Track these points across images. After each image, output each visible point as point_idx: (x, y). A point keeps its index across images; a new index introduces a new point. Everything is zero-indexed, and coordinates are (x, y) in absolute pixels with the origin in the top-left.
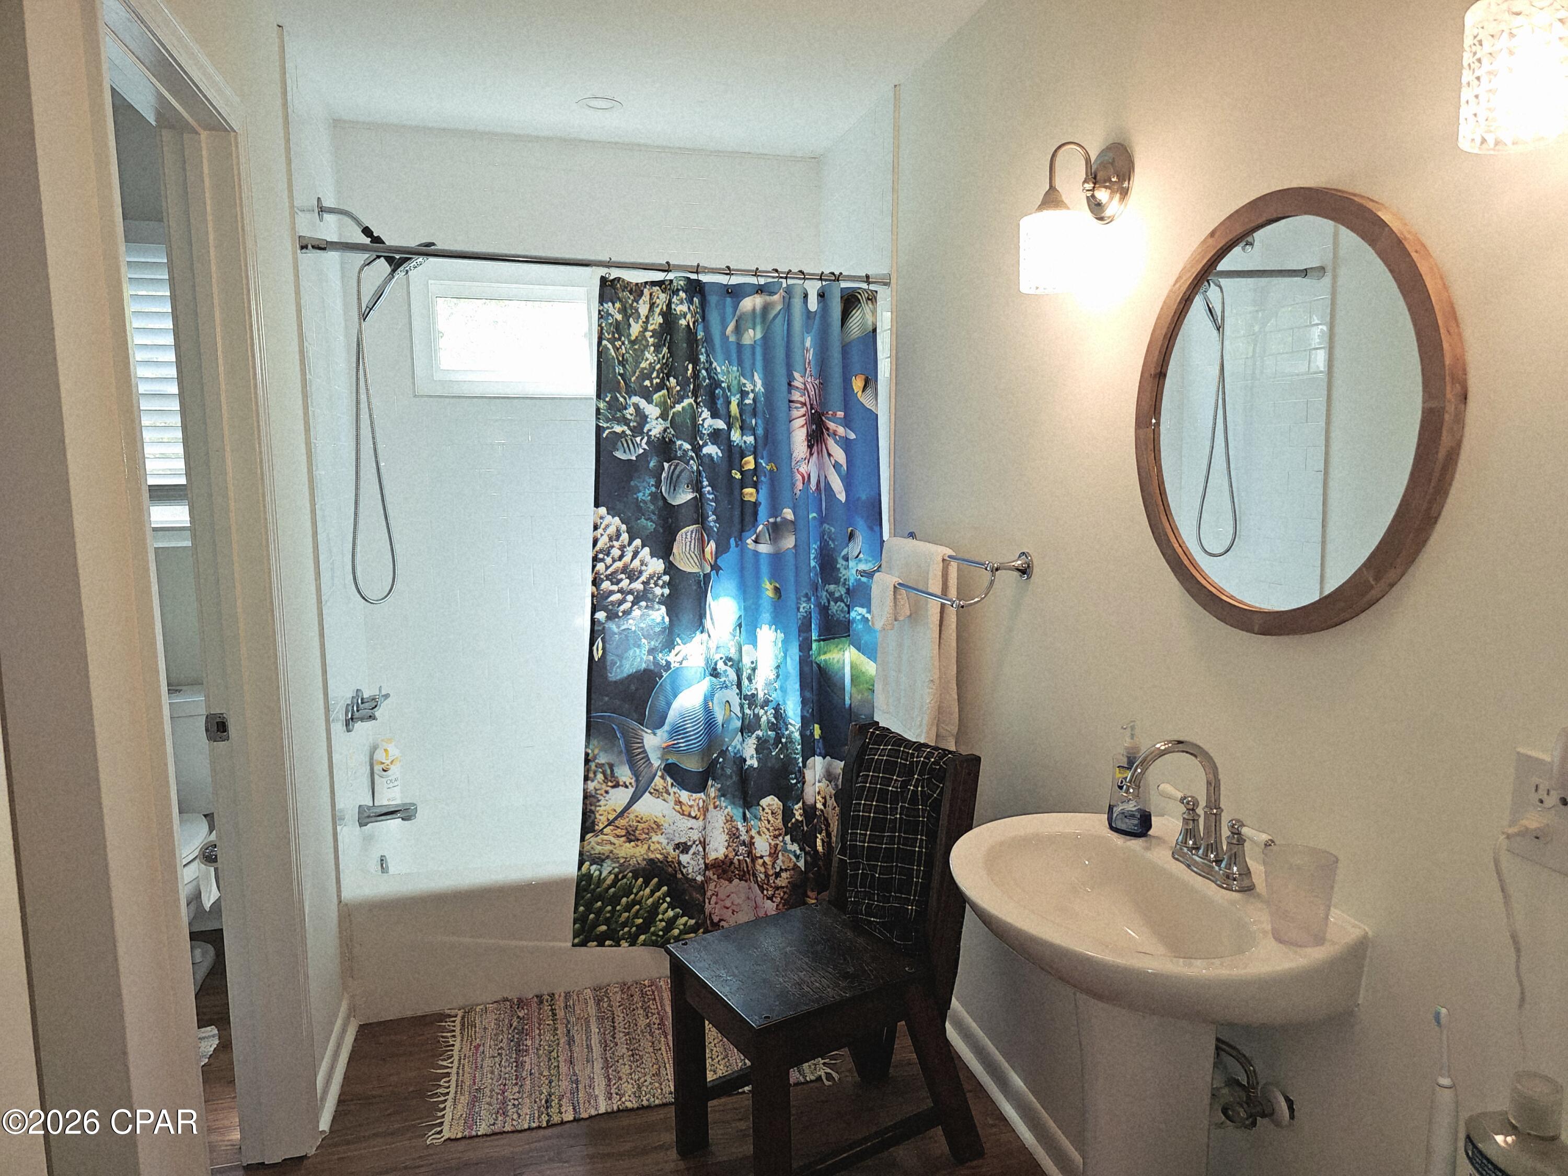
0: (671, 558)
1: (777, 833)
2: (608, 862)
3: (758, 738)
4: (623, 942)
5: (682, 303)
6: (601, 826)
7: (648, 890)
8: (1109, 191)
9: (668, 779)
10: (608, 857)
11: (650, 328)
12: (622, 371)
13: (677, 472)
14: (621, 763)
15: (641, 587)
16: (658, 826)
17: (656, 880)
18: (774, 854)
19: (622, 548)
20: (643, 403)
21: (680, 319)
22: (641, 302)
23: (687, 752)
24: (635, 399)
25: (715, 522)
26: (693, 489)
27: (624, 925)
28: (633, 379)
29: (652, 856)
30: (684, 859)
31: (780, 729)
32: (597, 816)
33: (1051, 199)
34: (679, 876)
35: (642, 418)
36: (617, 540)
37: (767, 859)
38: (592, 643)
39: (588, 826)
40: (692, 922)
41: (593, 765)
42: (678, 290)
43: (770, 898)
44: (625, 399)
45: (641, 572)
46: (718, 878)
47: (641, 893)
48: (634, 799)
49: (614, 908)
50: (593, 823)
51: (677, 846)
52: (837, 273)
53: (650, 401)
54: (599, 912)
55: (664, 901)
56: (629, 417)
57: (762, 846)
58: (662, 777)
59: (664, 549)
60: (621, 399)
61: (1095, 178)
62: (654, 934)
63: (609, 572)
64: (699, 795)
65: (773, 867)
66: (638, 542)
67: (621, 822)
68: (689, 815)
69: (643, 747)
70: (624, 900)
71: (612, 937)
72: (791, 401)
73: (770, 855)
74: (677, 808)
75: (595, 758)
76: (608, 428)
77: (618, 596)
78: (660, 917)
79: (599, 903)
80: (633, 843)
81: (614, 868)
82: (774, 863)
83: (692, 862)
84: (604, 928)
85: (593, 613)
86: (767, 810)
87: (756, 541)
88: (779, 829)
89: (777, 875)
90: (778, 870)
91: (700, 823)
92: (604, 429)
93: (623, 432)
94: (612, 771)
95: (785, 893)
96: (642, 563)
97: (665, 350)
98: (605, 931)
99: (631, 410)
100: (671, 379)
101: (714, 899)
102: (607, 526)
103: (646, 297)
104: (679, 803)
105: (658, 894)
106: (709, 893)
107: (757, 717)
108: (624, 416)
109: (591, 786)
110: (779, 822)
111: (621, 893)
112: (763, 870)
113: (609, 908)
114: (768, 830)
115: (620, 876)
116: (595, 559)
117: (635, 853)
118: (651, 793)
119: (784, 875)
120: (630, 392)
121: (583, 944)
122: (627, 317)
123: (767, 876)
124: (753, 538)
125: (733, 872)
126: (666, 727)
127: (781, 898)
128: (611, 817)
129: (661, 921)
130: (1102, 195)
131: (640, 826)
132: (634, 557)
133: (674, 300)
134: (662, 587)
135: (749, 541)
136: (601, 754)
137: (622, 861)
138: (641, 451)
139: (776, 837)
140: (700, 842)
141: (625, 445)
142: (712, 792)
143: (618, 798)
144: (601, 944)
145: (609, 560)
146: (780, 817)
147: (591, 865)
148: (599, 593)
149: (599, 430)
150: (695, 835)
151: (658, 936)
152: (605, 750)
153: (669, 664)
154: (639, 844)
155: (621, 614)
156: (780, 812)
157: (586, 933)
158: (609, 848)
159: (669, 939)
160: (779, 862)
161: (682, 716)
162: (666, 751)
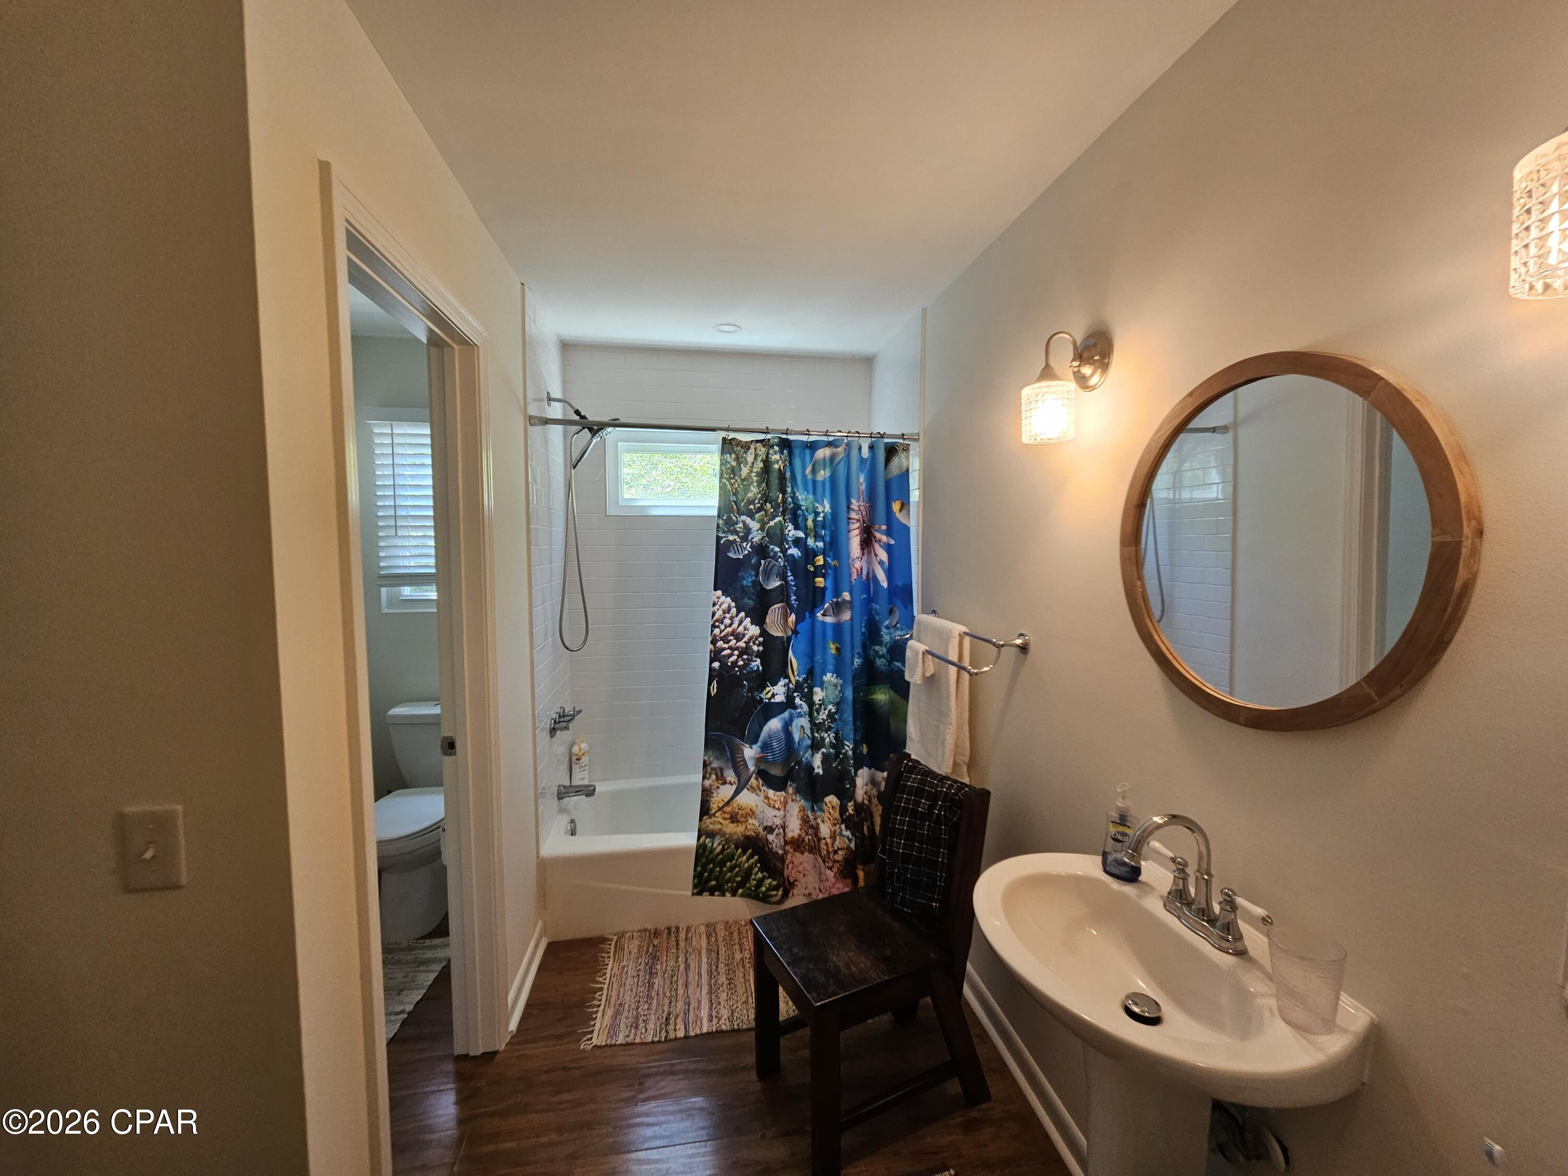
0: (765, 626)
1: (836, 822)
2: (718, 837)
3: (823, 753)
4: (727, 893)
5: (776, 453)
6: (714, 811)
7: (745, 858)
8: (1092, 367)
9: (760, 780)
10: (718, 833)
11: (755, 470)
12: (735, 499)
13: (770, 567)
14: (728, 768)
15: (744, 645)
16: (753, 813)
17: (750, 851)
18: (833, 837)
19: (732, 618)
20: (748, 520)
21: (774, 464)
22: (749, 453)
23: (773, 763)
24: (743, 518)
25: (795, 600)
26: (780, 578)
27: (729, 881)
28: (742, 504)
29: (748, 833)
31: (839, 748)
32: (711, 804)
33: (1047, 373)
34: (767, 849)
35: (748, 530)
36: (728, 612)
37: (829, 841)
38: (710, 684)
39: (705, 810)
40: (775, 883)
41: (709, 769)
42: (773, 445)
43: (830, 868)
44: (736, 517)
45: (744, 635)
46: (794, 851)
47: (740, 859)
48: (737, 793)
49: (721, 869)
50: (708, 809)
51: (765, 828)
52: (882, 433)
53: (753, 519)
54: (712, 870)
55: (756, 866)
56: (739, 529)
57: (825, 830)
58: (756, 779)
59: (759, 620)
60: (734, 518)
61: (1081, 357)
62: (749, 889)
63: (722, 635)
64: (781, 793)
65: (833, 846)
66: (742, 614)
67: (728, 809)
68: (774, 807)
69: (744, 756)
70: (728, 864)
71: (719, 890)
72: (849, 518)
73: (831, 837)
74: (766, 801)
75: (710, 764)
76: (725, 537)
77: (728, 651)
78: (753, 877)
79: (711, 865)
80: (735, 824)
81: (722, 841)
82: (833, 844)
83: (776, 841)
84: (714, 883)
85: (711, 663)
86: (829, 804)
87: (824, 615)
88: (837, 819)
89: (836, 852)
90: (836, 848)
91: (782, 813)
92: (722, 538)
93: (735, 540)
94: (722, 773)
95: (840, 865)
96: (745, 629)
97: (764, 485)
98: (714, 886)
99: (741, 525)
100: (768, 504)
101: (791, 866)
102: (722, 604)
103: (752, 451)
104: (767, 797)
105: (751, 861)
106: (787, 862)
107: (823, 739)
108: (735, 529)
109: (707, 783)
110: (837, 814)
111: (726, 859)
112: (825, 848)
113: (718, 869)
114: (829, 819)
115: (726, 847)
116: (714, 626)
117: (737, 830)
118: (748, 789)
119: (840, 852)
120: (740, 513)
121: (700, 893)
122: (739, 464)
123: (828, 852)
124: (822, 612)
125: (804, 847)
126: (759, 744)
127: (838, 869)
128: (721, 805)
129: (754, 880)
130: (1087, 370)
131: (740, 812)
132: (740, 624)
133: (771, 451)
134: (758, 646)
135: (819, 615)
136: (715, 761)
137: (728, 836)
138: (746, 552)
139: (835, 825)
140: (781, 826)
141: (736, 548)
142: (790, 790)
143: (726, 792)
144: (712, 894)
145: (722, 627)
146: (838, 811)
147: (706, 838)
148: (715, 649)
149: (718, 539)
150: (778, 822)
151: (751, 890)
152: (717, 758)
153: (761, 699)
154: (740, 824)
155: (729, 664)
156: (838, 807)
157: (702, 886)
158: (718, 827)
159: (758, 894)
160: (837, 843)
161: (770, 737)
162: (759, 761)
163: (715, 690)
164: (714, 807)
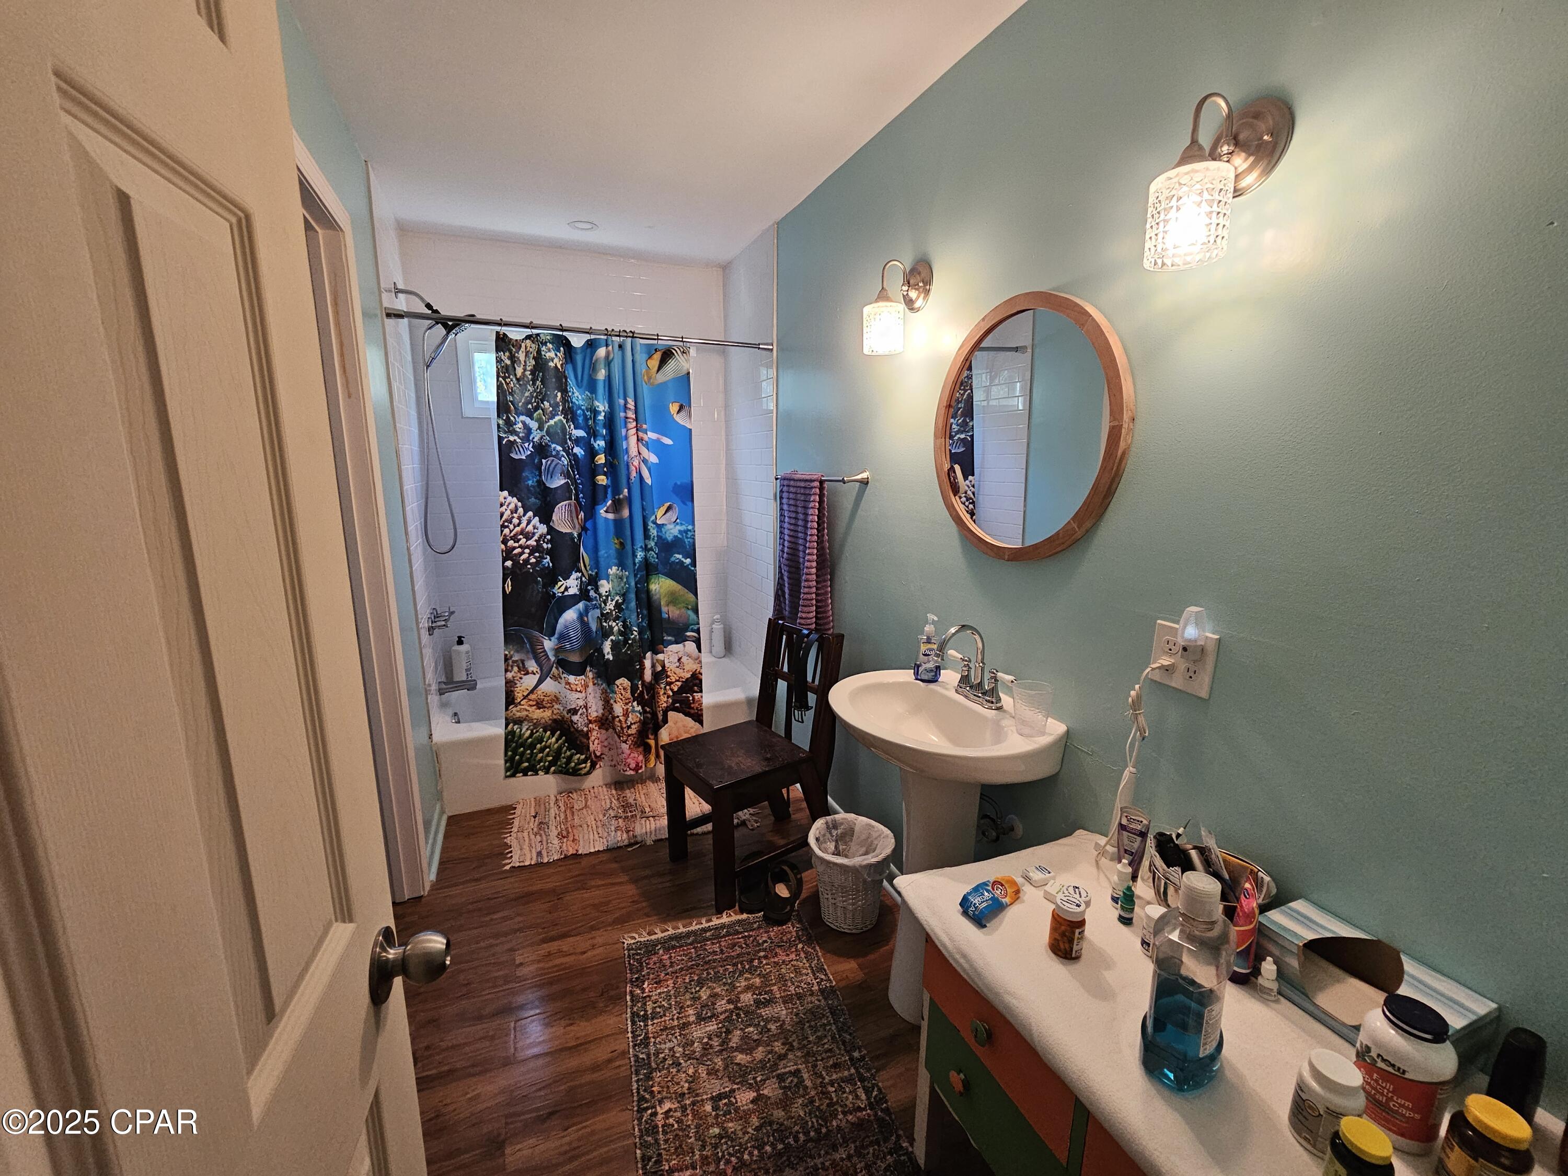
0: (552, 524)
1: (627, 701)
2: (526, 723)
3: (612, 640)
4: (540, 772)
5: (549, 351)
6: (519, 700)
7: (554, 739)
10: (525, 720)
11: (528, 368)
12: (512, 399)
13: (553, 466)
14: (529, 659)
15: (535, 543)
16: (558, 699)
17: (559, 732)
18: (626, 715)
19: (519, 518)
20: (528, 420)
21: (550, 362)
22: (520, 352)
23: (572, 651)
24: (523, 418)
25: (583, 498)
26: (565, 476)
27: (540, 761)
28: (520, 404)
29: (555, 717)
30: (575, 718)
31: (627, 635)
32: (516, 694)
34: (572, 729)
35: (528, 430)
36: (516, 513)
37: (622, 718)
38: (504, 582)
39: (510, 700)
40: (583, 757)
41: (510, 662)
42: (546, 343)
43: (625, 742)
44: (515, 418)
45: (534, 534)
46: (599, 728)
47: (550, 741)
48: (540, 682)
49: (532, 752)
50: (514, 699)
51: (569, 711)
53: (532, 419)
54: (522, 754)
55: (564, 745)
56: (518, 430)
57: (618, 709)
60: (512, 418)
62: (560, 766)
63: (512, 534)
64: (581, 678)
65: (626, 722)
66: (530, 514)
67: (532, 697)
68: (576, 691)
69: (544, 648)
70: (539, 746)
71: (533, 769)
72: (627, 418)
73: (623, 715)
74: (567, 687)
75: (511, 657)
76: (506, 438)
77: (519, 550)
78: (562, 755)
79: (522, 749)
80: (542, 710)
81: (530, 726)
82: (626, 720)
83: (580, 721)
84: (526, 764)
85: (503, 563)
86: (620, 687)
87: (606, 512)
88: (629, 698)
89: (629, 727)
90: (629, 724)
92: (503, 438)
93: (516, 440)
94: (523, 664)
95: (634, 737)
96: (535, 527)
97: (538, 383)
98: (527, 767)
99: (520, 425)
100: (545, 403)
101: (596, 742)
102: (509, 504)
103: (523, 349)
104: (568, 683)
105: (559, 741)
106: (593, 738)
107: (611, 628)
108: (514, 429)
109: (510, 675)
110: (629, 695)
111: (536, 742)
112: (619, 724)
113: (529, 752)
114: (621, 698)
115: (534, 731)
116: (503, 526)
117: (545, 715)
119: (633, 727)
120: (519, 414)
121: (513, 775)
122: (513, 362)
123: (622, 728)
124: (605, 509)
125: (608, 724)
126: (556, 636)
127: (632, 741)
128: (525, 694)
129: (564, 758)
131: (546, 699)
132: (528, 524)
133: (544, 348)
134: (547, 543)
135: (602, 511)
136: (516, 654)
137: (535, 721)
138: (529, 453)
139: (627, 704)
140: (584, 707)
141: (517, 449)
142: (590, 675)
144: (525, 774)
145: (511, 527)
146: (629, 691)
147: (514, 725)
148: (506, 549)
149: (500, 439)
150: (581, 703)
151: (562, 767)
152: (517, 651)
153: (554, 594)
154: (546, 710)
155: (521, 562)
156: (629, 688)
157: (514, 768)
158: (525, 713)
159: (568, 770)
160: (630, 719)
161: (566, 627)
162: (558, 651)
163: (510, 588)
164: (519, 696)
